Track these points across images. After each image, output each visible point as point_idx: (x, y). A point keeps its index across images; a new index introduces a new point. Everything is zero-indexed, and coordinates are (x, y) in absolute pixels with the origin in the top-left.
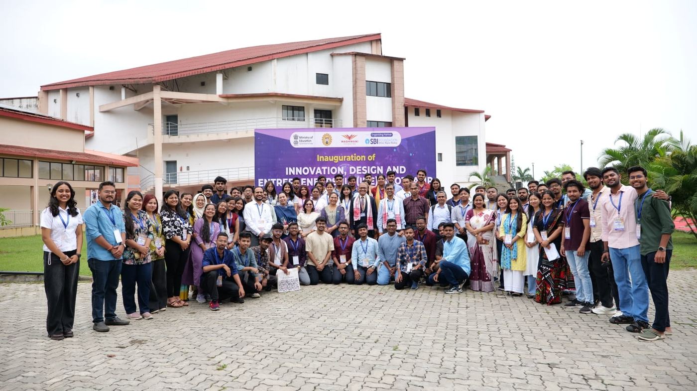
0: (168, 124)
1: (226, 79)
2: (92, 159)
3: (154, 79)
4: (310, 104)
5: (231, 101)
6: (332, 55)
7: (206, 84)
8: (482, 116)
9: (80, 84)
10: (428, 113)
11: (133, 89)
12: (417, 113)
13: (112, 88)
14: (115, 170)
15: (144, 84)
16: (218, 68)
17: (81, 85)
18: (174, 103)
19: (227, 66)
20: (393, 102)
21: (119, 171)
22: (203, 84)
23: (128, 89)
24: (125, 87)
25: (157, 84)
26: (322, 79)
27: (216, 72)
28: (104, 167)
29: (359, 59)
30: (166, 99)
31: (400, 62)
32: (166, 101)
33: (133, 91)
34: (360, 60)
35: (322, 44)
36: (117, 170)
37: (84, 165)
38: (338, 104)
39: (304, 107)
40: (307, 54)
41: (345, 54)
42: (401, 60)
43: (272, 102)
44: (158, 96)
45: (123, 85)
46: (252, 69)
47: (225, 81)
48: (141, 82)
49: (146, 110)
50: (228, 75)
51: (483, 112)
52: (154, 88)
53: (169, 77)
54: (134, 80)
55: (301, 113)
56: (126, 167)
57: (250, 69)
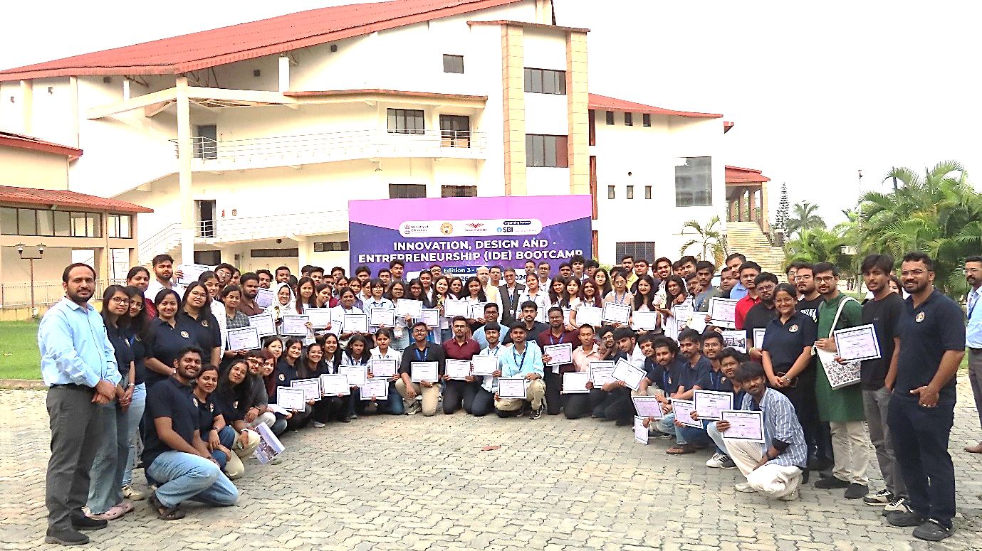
0: (200, 140)
1: (295, 65)
2: (81, 201)
3: (176, 66)
4: (434, 107)
5: (301, 102)
6: (470, 24)
7: (261, 73)
8: (719, 124)
9: (55, 73)
10: (629, 119)
11: (143, 82)
12: (610, 119)
13: (107, 80)
14: (117, 218)
15: (161, 75)
16: (281, 48)
17: (55, 75)
18: (209, 105)
19: (297, 45)
20: (570, 103)
21: (125, 219)
22: (257, 73)
23: (134, 82)
24: (128, 79)
25: (183, 75)
26: (454, 64)
27: (279, 54)
28: (101, 214)
29: (512, 31)
30: (197, 100)
31: (582, 37)
32: (196, 103)
33: (142, 84)
34: (515, 34)
35: (453, 5)
36: (122, 217)
37: (70, 212)
38: (479, 106)
39: (423, 111)
40: (428, 22)
41: (490, 23)
42: (584, 32)
43: (370, 104)
44: (183, 93)
45: (125, 76)
46: (338, 49)
47: (294, 68)
48: (156, 73)
49: (165, 117)
50: (298, 58)
51: (722, 116)
52: (178, 83)
53: (202, 64)
54: (144, 68)
55: (419, 120)
56: (136, 213)
57: (334, 49)
